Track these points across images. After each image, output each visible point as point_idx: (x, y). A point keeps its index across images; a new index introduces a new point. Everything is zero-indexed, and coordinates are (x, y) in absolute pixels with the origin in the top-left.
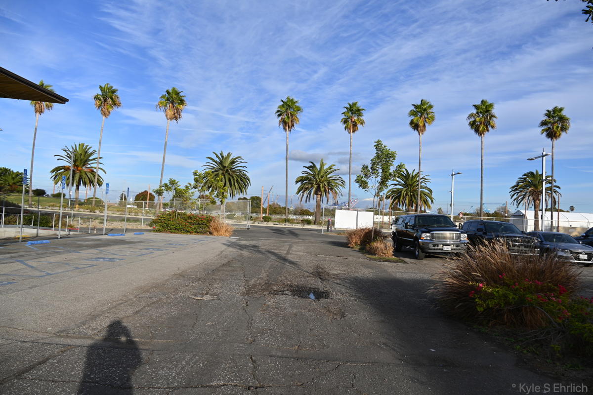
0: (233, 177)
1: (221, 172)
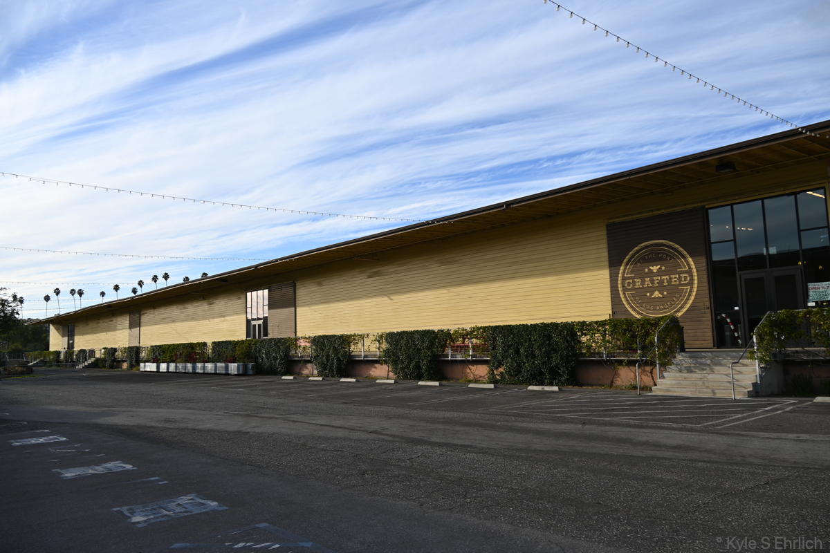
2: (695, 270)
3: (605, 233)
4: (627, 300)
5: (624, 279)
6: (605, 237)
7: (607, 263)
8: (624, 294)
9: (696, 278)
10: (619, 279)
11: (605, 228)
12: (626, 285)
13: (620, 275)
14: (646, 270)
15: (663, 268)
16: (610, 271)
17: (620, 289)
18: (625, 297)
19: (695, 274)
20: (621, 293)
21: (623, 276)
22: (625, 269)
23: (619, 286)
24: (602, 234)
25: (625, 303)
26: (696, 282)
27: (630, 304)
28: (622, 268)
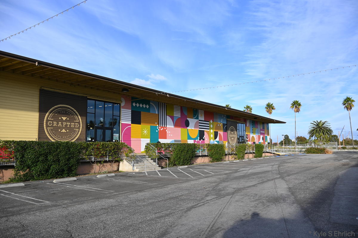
0: (324, 131)
1: (318, 129)
2: (81, 123)
3: (38, 93)
4: (48, 132)
5: (47, 120)
6: (38, 96)
7: (38, 110)
8: (47, 128)
9: (81, 126)
10: (45, 120)
11: (39, 91)
12: (48, 124)
13: (45, 118)
14: (60, 118)
15: (68, 119)
16: (40, 114)
17: (45, 125)
18: (47, 130)
19: (81, 124)
20: (45, 127)
21: (47, 118)
22: (49, 115)
23: (45, 123)
24: (37, 93)
25: (46, 133)
26: (81, 127)
27: (49, 134)
28: (47, 114)
